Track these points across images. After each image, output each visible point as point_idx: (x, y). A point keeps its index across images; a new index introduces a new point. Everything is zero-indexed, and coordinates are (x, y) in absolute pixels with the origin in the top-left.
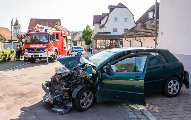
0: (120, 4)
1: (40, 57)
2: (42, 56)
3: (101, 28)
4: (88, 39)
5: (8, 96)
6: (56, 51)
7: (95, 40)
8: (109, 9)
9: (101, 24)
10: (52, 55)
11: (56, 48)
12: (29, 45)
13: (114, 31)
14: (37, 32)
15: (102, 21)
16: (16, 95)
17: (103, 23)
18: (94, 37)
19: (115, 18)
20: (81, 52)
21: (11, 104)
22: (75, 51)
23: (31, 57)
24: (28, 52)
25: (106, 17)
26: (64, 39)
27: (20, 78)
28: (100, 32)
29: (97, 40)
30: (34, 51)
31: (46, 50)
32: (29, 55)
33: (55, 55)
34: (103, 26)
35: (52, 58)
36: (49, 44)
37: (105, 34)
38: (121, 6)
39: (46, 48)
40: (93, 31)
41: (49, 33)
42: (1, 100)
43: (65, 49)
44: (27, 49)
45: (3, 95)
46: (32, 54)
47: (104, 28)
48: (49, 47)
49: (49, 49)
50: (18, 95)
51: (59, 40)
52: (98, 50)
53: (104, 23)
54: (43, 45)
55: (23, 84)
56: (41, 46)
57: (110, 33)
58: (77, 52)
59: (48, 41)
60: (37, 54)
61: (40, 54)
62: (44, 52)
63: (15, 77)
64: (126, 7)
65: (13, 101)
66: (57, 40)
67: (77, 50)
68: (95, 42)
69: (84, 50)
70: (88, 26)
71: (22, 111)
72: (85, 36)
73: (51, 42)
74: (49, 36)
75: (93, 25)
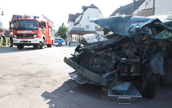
0: (92, 5)
1: (29, 43)
2: (31, 42)
3: (75, 25)
4: (63, 34)
5: (10, 77)
6: (44, 38)
7: (70, 35)
8: (82, 9)
9: (75, 21)
10: (40, 42)
11: (44, 36)
12: (18, 31)
13: (87, 28)
14: (26, 19)
15: (77, 19)
16: (21, 75)
17: (77, 20)
18: (70, 32)
19: (88, 17)
20: (62, 43)
21: (21, 87)
22: (56, 42)
23: (20, 42)
24: (17, 38)
25: (80, 16)
26: (50, 29)
27: (15, 59)
28: (75, 28)
29: (73, 35)
30: (23, 37)
31: (35, 36)
32: (18, 41)
33: (43, 42)
34: (78, 23)
35: (41, 44)
36: (38, 31)
37: (79, 30)
38: (93, 7)
39: (35, 34)
40: (67, 28)
41: (38, 21)
42: (2, 81)
43: (50, 38)
44: (15, 35)
45: (2, 75)
46: (21, 40)
47: (79, 25)
48: (38, 34)
49: (38, 36)
50: (23, 75)
51: (46, 28)
52: (73, 43)
53: (79, 20)
54: (32, 32)
55: (23, 64)
56: (30, 32)
57: (84, 29)
58: (58, 43)
59: (36, 28)
60: (26, 40)
61: (29, 40)
62: (33, 38)
63: (8, 58)
64: (97, 8)
65: (23, 83)
66: (44, 29)
67: (58, 41)
68: (70, 36)
69: (64, 41)
70: (63, 24)
71: (47, 99)
72: (60, 32)
73: (40, 29)
74: (38, 22)
75: (68, 23)
